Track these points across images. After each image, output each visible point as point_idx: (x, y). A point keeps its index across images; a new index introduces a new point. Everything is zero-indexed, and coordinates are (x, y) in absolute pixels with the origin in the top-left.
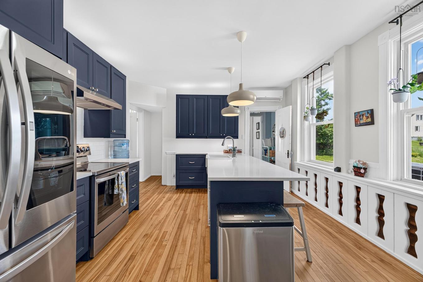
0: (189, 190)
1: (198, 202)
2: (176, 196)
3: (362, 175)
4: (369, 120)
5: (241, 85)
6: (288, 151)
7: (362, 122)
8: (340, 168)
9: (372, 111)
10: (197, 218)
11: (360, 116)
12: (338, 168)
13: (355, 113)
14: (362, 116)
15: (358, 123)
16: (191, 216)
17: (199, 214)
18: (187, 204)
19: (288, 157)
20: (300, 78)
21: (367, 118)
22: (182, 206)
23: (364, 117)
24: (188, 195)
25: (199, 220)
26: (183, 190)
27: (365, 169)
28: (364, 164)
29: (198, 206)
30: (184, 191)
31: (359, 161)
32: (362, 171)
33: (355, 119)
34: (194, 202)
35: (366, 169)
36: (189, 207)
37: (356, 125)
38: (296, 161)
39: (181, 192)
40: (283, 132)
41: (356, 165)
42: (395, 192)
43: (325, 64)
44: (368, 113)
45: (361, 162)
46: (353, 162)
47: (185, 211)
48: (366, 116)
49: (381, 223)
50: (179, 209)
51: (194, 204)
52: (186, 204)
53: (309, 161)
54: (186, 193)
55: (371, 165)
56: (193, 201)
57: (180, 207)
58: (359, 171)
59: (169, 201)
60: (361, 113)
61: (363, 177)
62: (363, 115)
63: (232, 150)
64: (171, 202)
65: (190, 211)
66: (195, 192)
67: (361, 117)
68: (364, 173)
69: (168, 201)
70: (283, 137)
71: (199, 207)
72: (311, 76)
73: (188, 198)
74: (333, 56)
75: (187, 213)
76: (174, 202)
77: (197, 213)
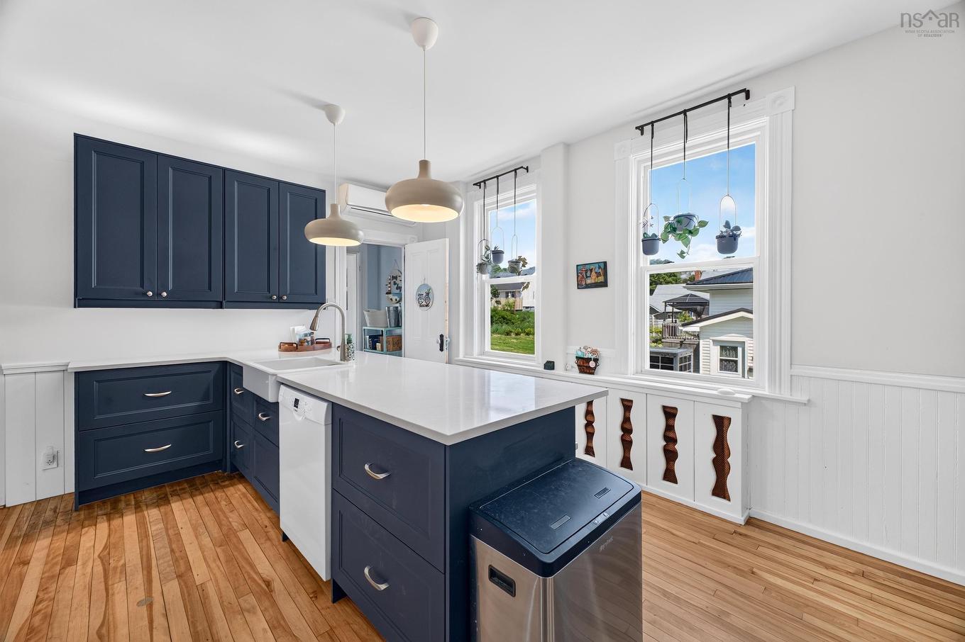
0: (147, 495)
1: (220, 525)
2: (93, 538)
3: (591, 371)
4: (601, 279)
5: (424, 165)
6: (442, 336)
7: (589, 281)
8: (553, 362)
9: (605, 263)
10: (254, 580)
11: (586, 271)
12: (548, 362)
13: (577, 266)
14: (589, 272)
15: (584, 283)
16: (223, 584)
17: (252, 566)
18: (174, 546)
19: (442, 349)
20: (467, 184)
21: (598, 275)
22: (154, 563)
23: (593, 273)
24: (153, 514)
25: (268, 584)
26: (117, 502)
27: (596, 360)
28: (594, 352)
29: (228, 539)
30: (122, 505)
31: (585, 348)
32: (592, 364)
33: (578, 276)
34: (202, 529)
35: (598, 359)
36: (193, 554)
37: (580, 286)
38: (458, 357)
39: (115, 511)
40: (428, 294)
41: (580, 354)
42: (648, 392)
43: (522, 167)
44: (600, 267)
45: (589, 350)
46: (575, 350)
47: (184, 576)
48: (596, 273)
49: (627, 444)
50: (149, 581)
51: (206, 541)
52: (172, 551)
53: (481, 355)
54: (138, 508)
55: (605, 353)
56: (195, 529)
57: (148, 569)
58: (585, 365)
59: (70, 570)
60: (588, 267)
61: (593, 374)
62: (591, 270)
63: (308, 342)
64: (84, 564)
65: (208, 566)
66: (174, 493)
67: (588, 274)
68: (595, 368)
69: (63, 568)
70: (427, 306)
71: (235, 540)
72: (492, 184)
73: (161, 526)
74: (539, 156)
75: (198, 581)
76: (98, 562)
77: (243, 563)
